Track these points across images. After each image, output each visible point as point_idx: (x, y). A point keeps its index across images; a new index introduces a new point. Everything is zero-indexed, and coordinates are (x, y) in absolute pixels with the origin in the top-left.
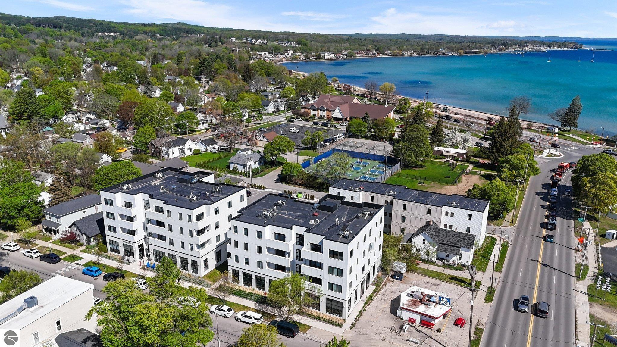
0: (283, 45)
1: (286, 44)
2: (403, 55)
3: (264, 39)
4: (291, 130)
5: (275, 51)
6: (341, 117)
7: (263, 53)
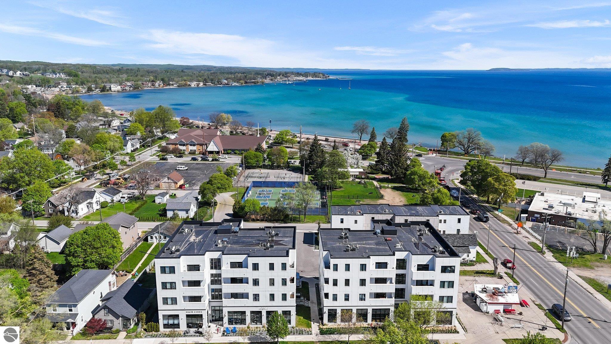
0: (51, 76)
1: (54, 76)
2: (189, 85)
3: (25, 69)
4: (178, 169)
5: (44, 83)
6: (218, 150)
7: (30, 87)
